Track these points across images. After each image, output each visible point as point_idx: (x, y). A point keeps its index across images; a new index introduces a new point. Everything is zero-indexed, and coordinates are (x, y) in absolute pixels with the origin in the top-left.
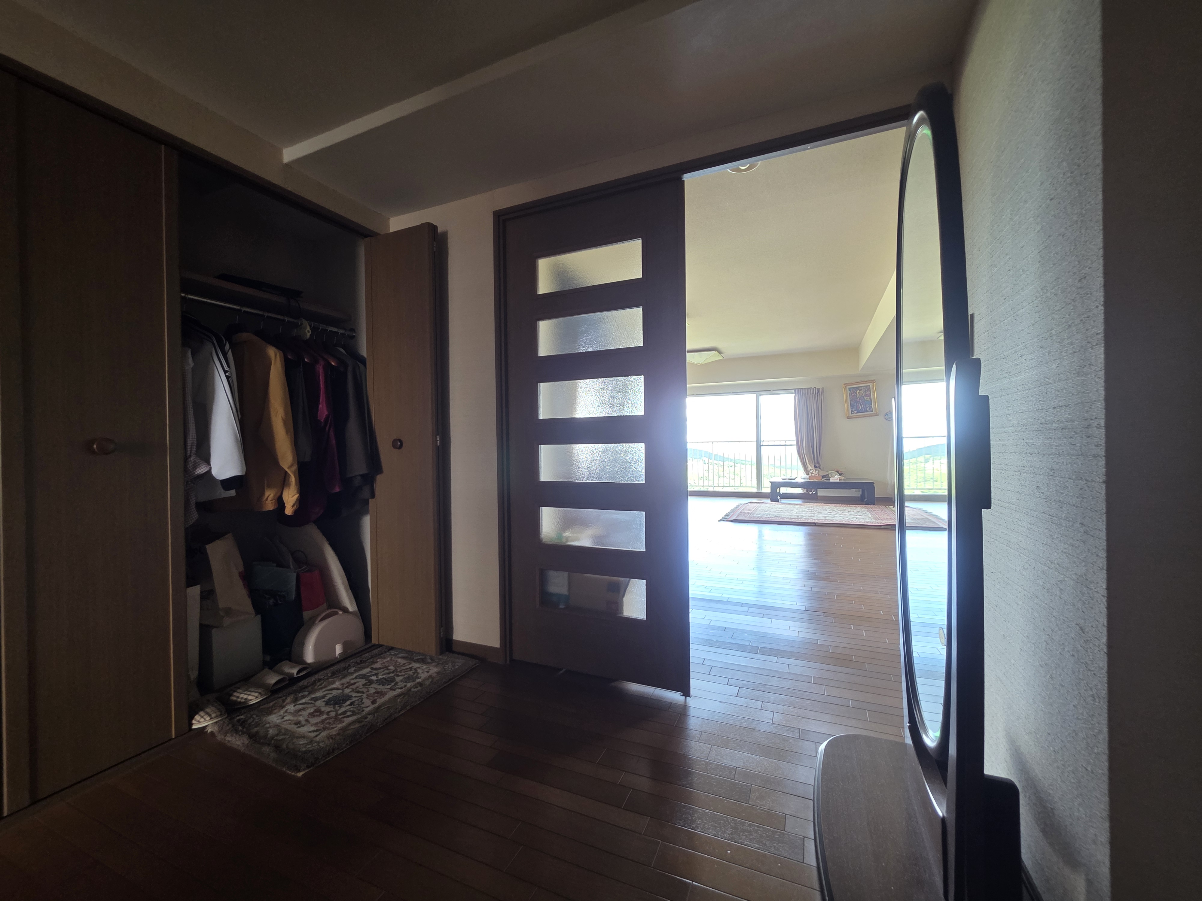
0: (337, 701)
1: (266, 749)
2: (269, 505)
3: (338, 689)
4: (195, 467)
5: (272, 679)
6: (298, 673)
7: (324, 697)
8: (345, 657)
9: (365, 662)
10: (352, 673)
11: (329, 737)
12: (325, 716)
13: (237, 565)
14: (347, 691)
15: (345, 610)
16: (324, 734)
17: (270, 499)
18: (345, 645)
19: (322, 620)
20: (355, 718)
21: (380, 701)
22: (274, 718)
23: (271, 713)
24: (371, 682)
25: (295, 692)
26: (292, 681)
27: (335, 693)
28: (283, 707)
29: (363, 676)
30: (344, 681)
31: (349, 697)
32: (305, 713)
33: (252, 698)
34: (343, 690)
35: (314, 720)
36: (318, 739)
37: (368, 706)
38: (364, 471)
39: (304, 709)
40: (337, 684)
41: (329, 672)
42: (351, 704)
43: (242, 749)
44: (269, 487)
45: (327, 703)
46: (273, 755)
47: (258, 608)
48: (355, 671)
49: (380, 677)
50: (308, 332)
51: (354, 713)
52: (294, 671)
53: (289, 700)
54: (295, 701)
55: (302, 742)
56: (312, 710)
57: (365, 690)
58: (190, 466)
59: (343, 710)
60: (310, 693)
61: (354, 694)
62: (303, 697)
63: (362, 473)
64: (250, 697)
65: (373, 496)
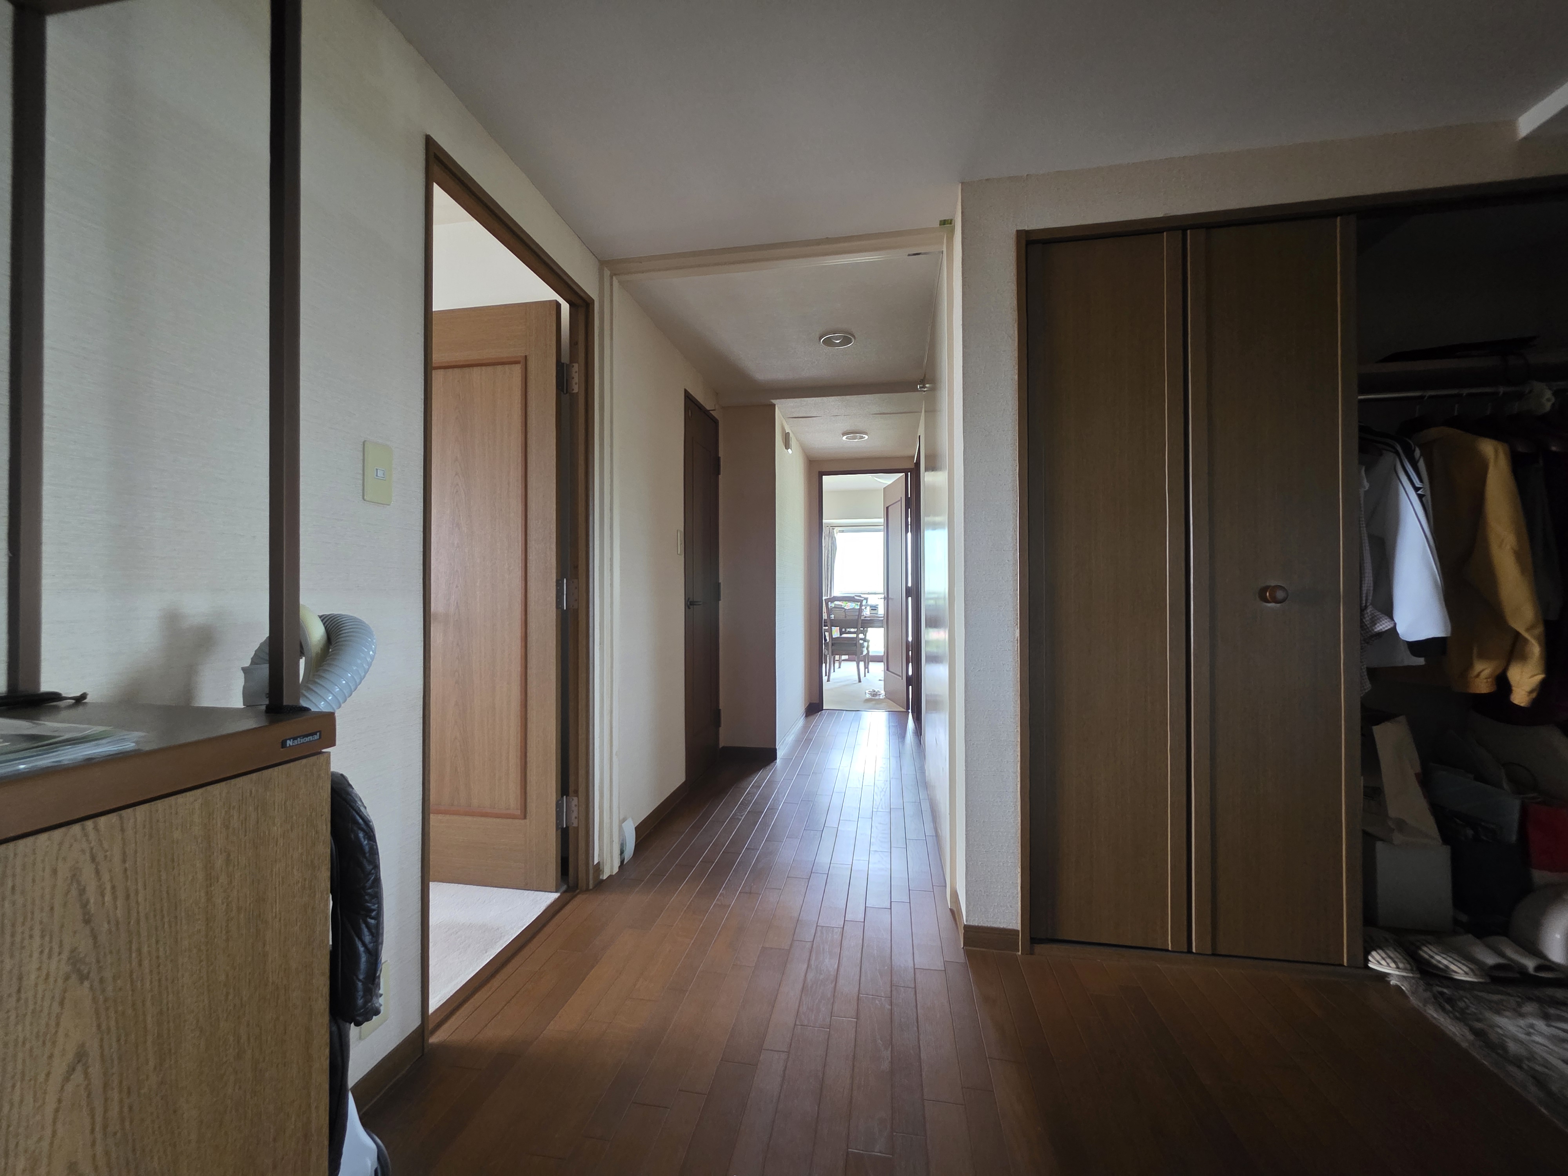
2: (1482, 686)
4: (1374, 622)
5: (1487, 957)
13: (1412, 764)
17: (1483, 675)
26: (1529, 978)
33: (1458, 970)
44: (1483, 656)
47: (1446, 834)
50: (1549, 399)
52: (1531, 965)
64: (1453, 967)
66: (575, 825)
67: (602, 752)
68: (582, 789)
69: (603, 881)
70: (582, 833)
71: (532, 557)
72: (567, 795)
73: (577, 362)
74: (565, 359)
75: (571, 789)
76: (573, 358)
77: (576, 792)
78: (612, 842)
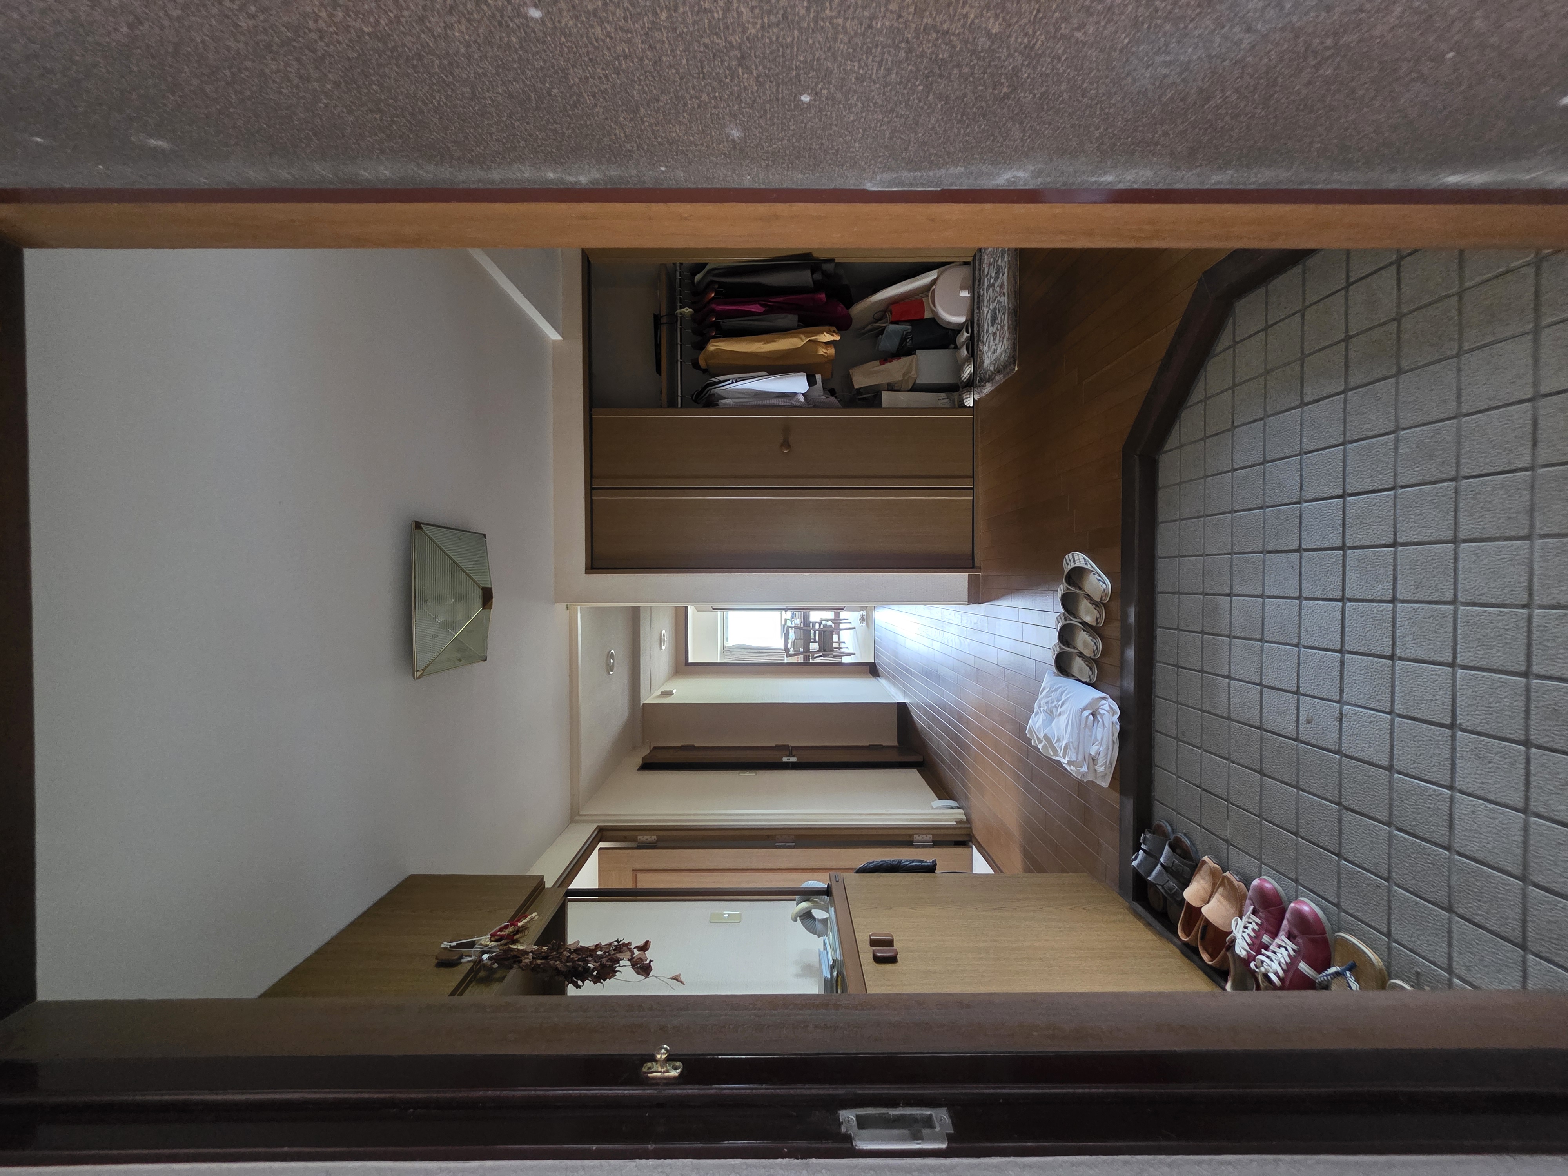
0: (994, 319)
1: (997, 378)
2: (831, 351)
3: (988, 312)
4: (800, 401)
5: (964, 352)
6: (968, 333)
7: (988, 325)
8: (972, 291)
9: (980, 278)
10: (983, 294)
11: (1008, 339)
12: (998, 333)
13: (874, 366)
14: (991, 307)
15: (934, 282)
16: (1005, 342)
17: (825, 351)
18: (962, 288)
19: (935, 306)
20: (1006, 315)
21: (1005, 291)
22: (987, 362)
23: (983, 362)
24: (993, 285)
25: (978, 341)
26: (971, 338)
27: (989, 316)
28: (983, 353)
29: (989, 287)
30: (985, 304)
31: (995, 308)
32: (992, 343)
33: (969, 370)
34: (990, 309)
35: (997, 341)
36: (1006, 347)
37: (1004, 299)
38: (809, 272)
39: (989, 342)
40: (986, 310)
41: (976, 311)
42: (999, 310)
43: (993, 388)
44: (817, 351)
45: (992, 326)
46: (1001, 376)
47: (910, 352)
48: (983, 290)
49: (993, 275)
50: (688, 310)
51: (1004, 314)
52: (966, 335)
53: (981, 347)
54: (984, 344)
55: (1003, 356)
56: (992, 338)
57: (996, 295)
58: (798, 404)
59: (999, 319)
60: (983, 331)
61: (995, 304)
62: (983, 337)
63: (810, 274)
64: (968, 372)
65: (831, 261)
66: (931, 836)
67: (886, 820)
68: (911, 832)
69: (967, 819)
70: (935, 832)
71: (761, 866)
72: (913, 842)
73: (636, 837)
74: (634, 845)
75: (908, 839)
76: (634, 839)
77: (911, 836)
78: (943, 814)
